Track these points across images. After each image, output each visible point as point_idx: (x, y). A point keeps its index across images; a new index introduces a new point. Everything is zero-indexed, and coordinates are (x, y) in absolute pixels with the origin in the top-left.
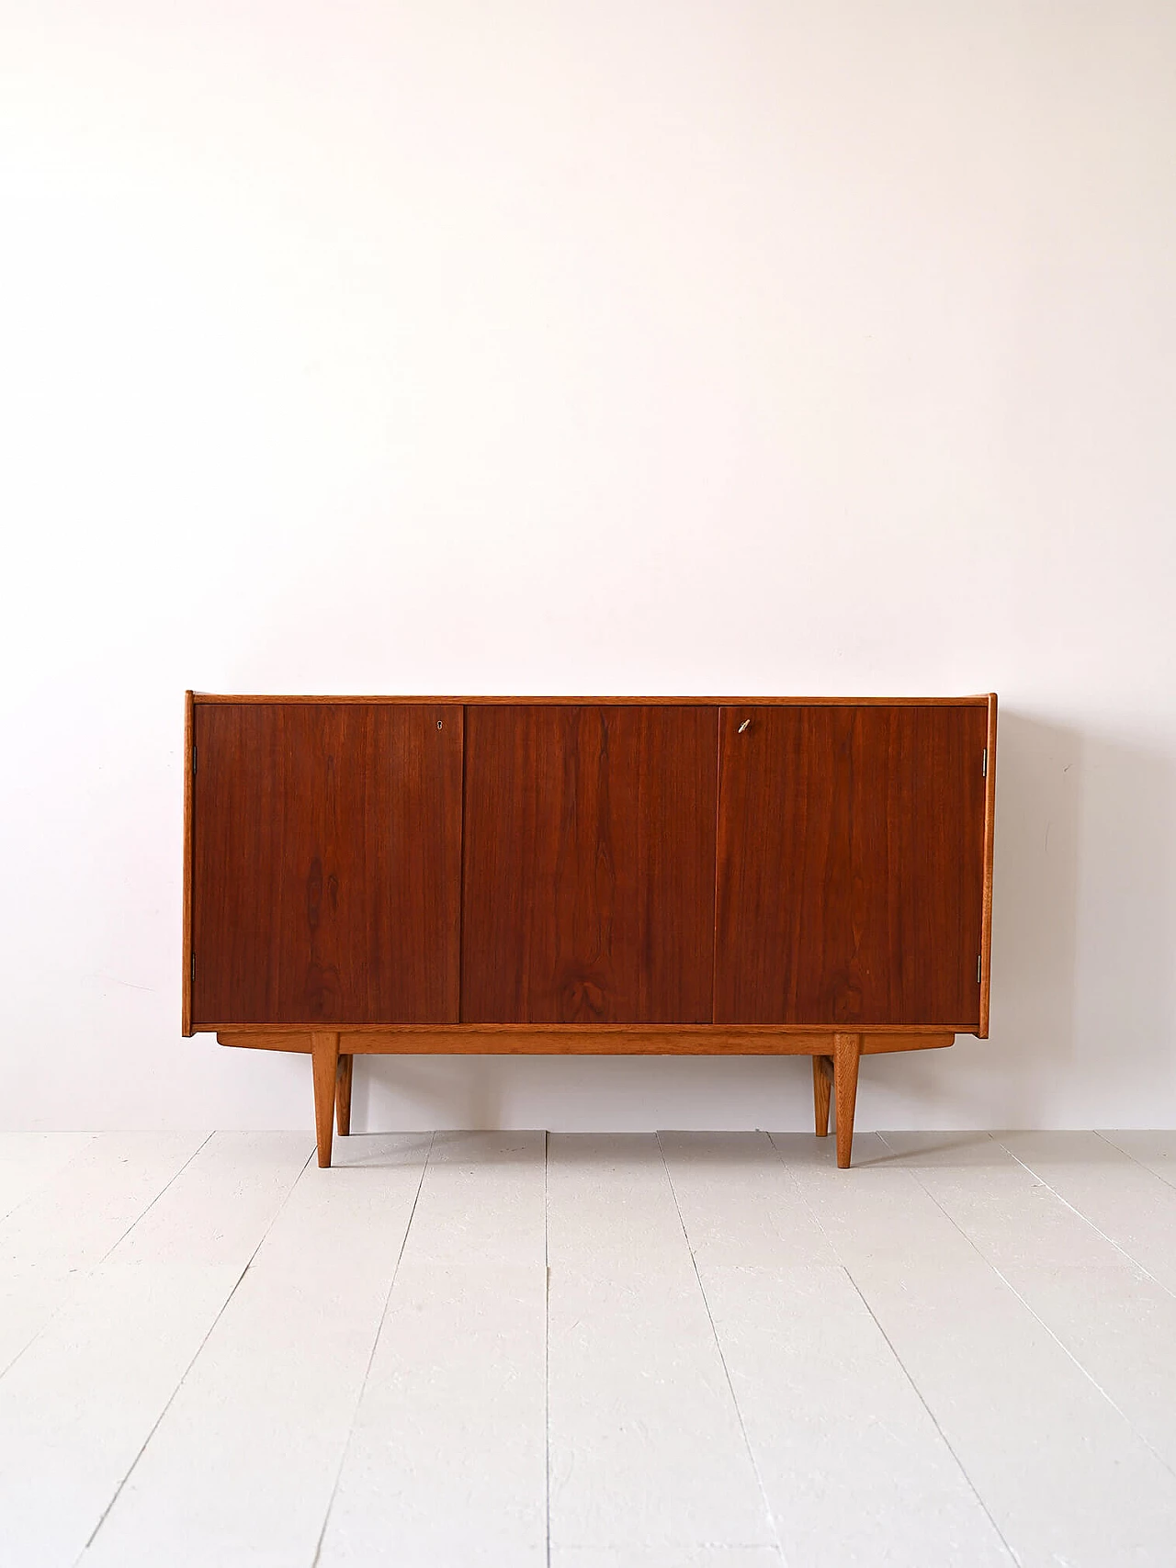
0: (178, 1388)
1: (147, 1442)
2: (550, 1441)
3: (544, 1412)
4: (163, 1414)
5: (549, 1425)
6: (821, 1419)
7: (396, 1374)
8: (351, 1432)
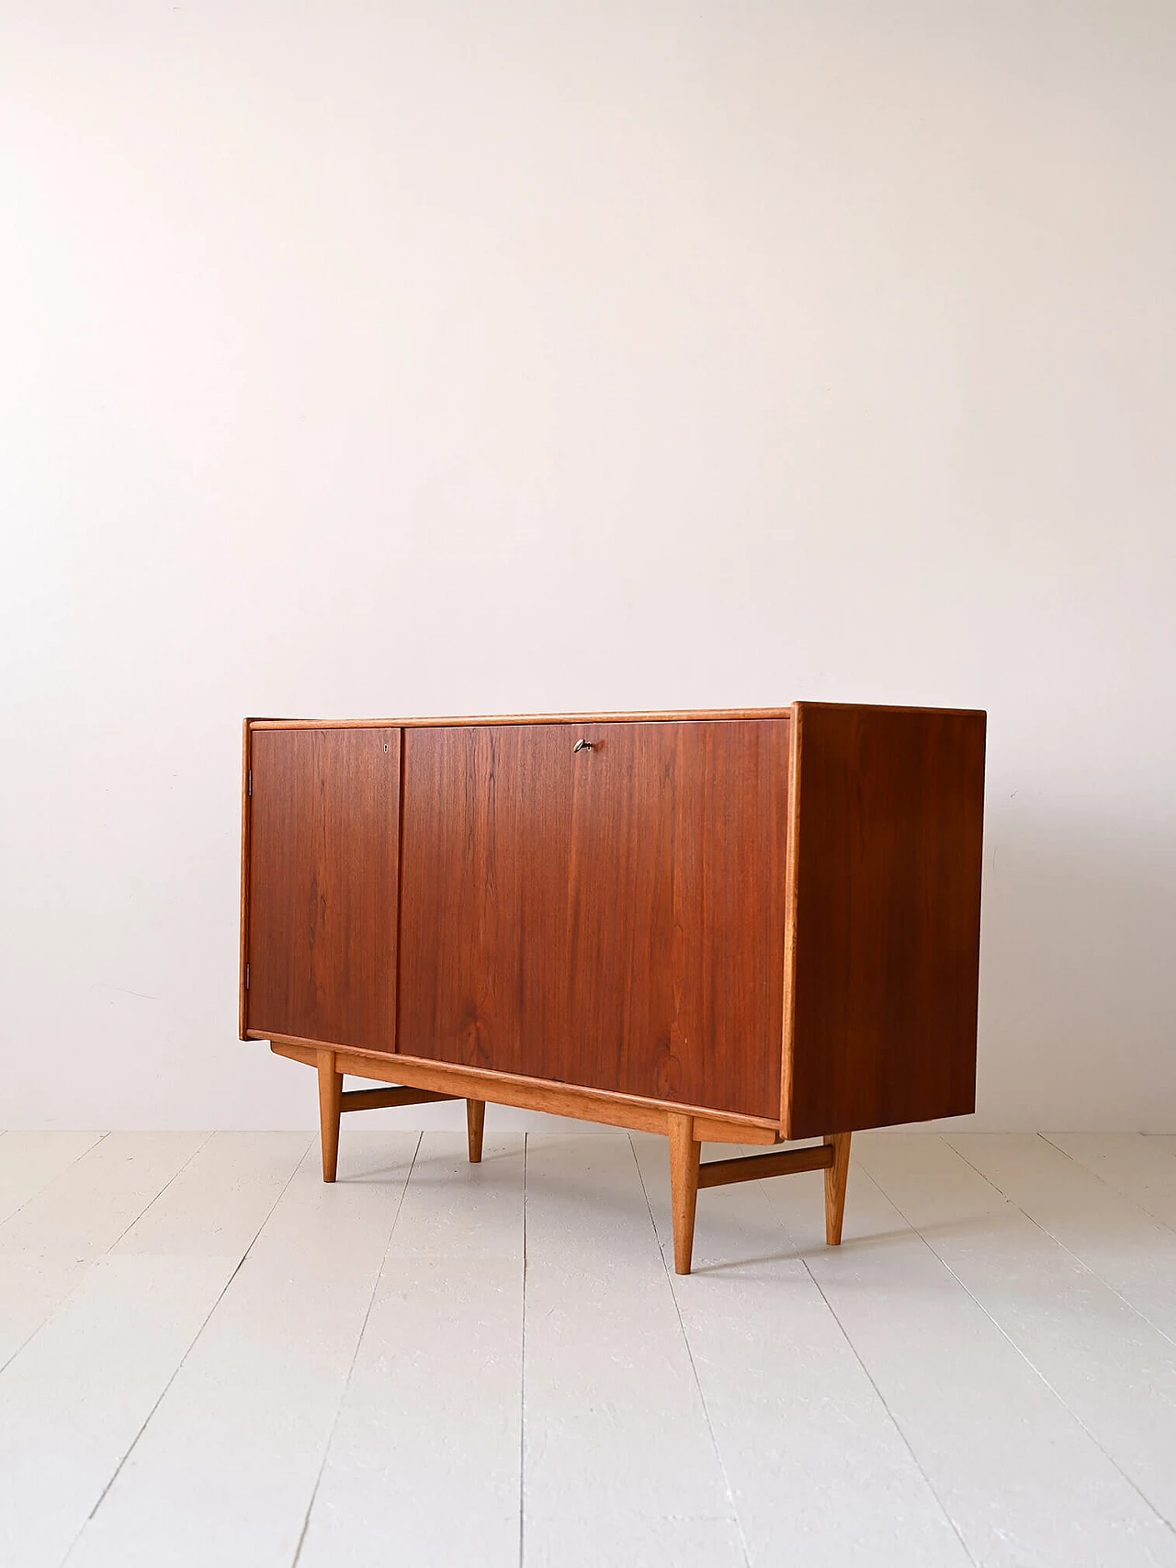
0: (177, 1370)
1: (147, 1422)
2: (525, 1420)
3: (520, 1394)
4: (163, 1395)
5: (525, 1406)
6: (779, 1402)
7: (382, 1358)
8: (339, 1413)
